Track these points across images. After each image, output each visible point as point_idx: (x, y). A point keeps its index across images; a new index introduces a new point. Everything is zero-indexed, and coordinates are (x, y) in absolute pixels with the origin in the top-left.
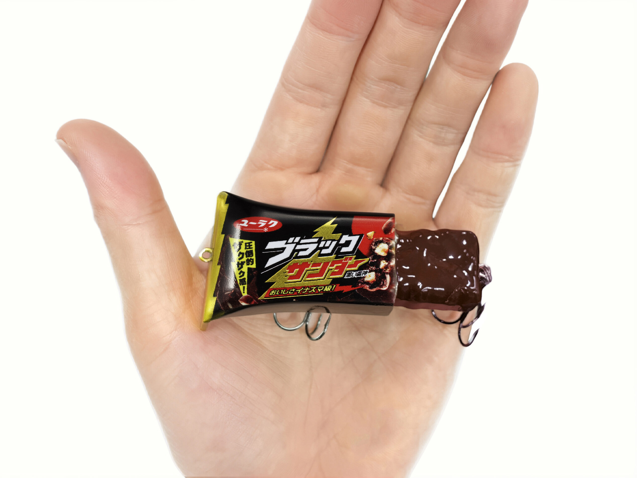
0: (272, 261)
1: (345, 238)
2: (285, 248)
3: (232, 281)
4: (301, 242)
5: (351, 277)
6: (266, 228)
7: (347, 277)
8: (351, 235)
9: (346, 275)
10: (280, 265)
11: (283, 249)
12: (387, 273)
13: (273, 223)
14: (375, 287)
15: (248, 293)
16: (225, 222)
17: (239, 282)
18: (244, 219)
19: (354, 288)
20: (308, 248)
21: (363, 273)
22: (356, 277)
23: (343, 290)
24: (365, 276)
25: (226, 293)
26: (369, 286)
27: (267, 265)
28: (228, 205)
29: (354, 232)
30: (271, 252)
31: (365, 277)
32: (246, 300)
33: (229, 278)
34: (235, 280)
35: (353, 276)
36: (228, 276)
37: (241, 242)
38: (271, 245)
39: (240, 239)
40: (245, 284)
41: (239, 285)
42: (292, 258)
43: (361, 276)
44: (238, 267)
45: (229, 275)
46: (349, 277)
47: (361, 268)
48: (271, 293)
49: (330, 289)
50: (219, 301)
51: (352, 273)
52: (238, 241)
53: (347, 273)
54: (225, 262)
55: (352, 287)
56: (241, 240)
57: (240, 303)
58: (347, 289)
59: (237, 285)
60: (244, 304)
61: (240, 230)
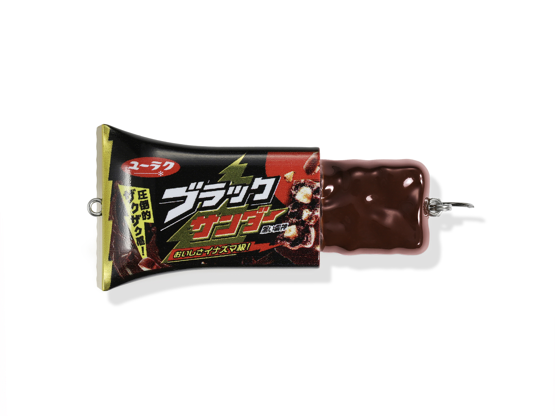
0: (172, 214)
1: (258, 182)
2: (187, 196)
3: (128, 240)
4: (205, 189)
5: (268, 232)
6: (161, 171)
7: (264, 233)
8: (265, 177)
9: (262, 230)
10: (182, 219)
11: (184, 198)
12: (311, 226)
13: (169, 165)
14: (297, 245)
15: (148, 256)
16: (111, 165)
17: (136, 241)
18: (133, 161)
19: (272, 247)
20: (214, 197)
21: (282, 226)
22: (274, 232)
23: (260, 249)
24: (285, 230)
25: (123, 256)
26: (289, 243)
27: (168, 219)
28: (112, 142)
29: (268, 173)
30: (170, 202)
31: (284, 232)
32: (147, 264)
33: (124, 236)
34: (131, 239)
35: (270, 231)
36: (123, 235)
37: (133, 190)
38: (170, 193)
39: (131, 187)
40: (144, 244)
41: (137, 245)
42: (196, 210)
43: (280, 231)
44: (133, 222)
45: (124, 233)
46: (266, 233)
47: (279, 220)
48: (175, 255)
49: (244, 248)
50: (115, 266)
51: (269, 227)
52: (130, 189)
53: (263, 227)
54: (117, 216)
55: (270, 245)
56: (133, 188)
57: (140, 268)
58: (264, 247)
59: (134, 246)
60: (145, 269)
61: (130, 175)
